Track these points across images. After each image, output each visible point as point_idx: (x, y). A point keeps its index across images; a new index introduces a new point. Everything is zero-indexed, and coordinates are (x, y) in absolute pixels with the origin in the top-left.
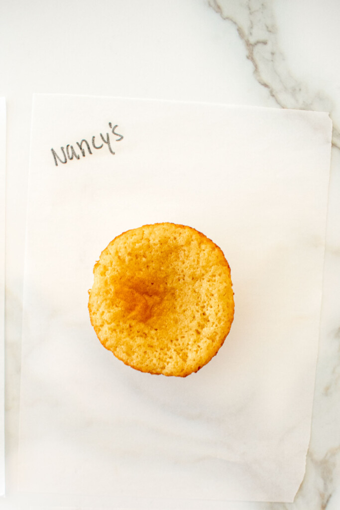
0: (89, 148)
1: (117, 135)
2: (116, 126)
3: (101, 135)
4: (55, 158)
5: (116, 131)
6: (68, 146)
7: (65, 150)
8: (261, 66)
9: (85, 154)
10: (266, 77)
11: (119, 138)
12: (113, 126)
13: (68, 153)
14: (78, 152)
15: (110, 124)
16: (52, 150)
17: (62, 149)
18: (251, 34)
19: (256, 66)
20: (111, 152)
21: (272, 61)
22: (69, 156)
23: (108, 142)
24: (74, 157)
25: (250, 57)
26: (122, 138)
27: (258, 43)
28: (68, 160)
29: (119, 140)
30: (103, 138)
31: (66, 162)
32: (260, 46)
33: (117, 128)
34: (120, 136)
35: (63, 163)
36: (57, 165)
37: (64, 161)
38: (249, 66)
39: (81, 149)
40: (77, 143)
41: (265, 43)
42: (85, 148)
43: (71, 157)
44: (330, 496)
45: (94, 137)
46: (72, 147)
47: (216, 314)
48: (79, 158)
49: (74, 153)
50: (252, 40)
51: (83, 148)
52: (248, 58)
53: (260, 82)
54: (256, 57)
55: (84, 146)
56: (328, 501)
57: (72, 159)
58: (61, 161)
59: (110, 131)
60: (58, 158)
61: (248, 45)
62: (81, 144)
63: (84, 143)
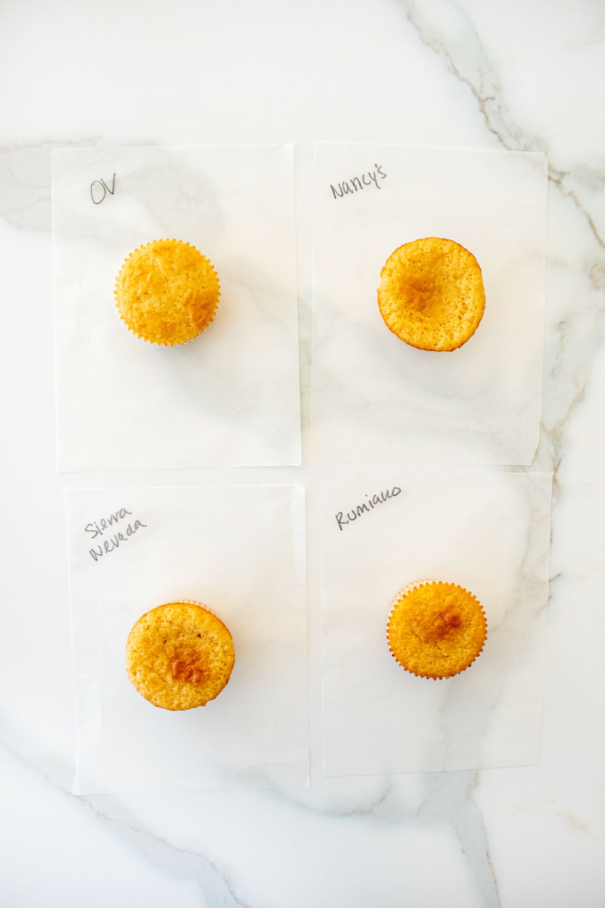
0: (360, 184)
1: (382, 173)
2: (381, 167)
3: (369, 174)
4: (334, 193)
5: (380, 171)
6: (344, 183)
7: (341, 186)
8: (491, 118)
9: (358, 189)
10: (494, 126)
11: (383, 176)
12: (378, 166)
13: (344, 189)
14: (352, 187)
15: (376, 165)
16: (331, 186)
17: (339, 185)
18: (482, 92)
19: (487, 118)
20: (378, 187)
21: (499, 113)
22: (345, 191)
23: (375, 180)
24: (349, 191)
25: (482, 110)
26: (386, 176)
27: (487, 99)
28: (344, 193)
29: (383, 178)
30: (371, 176)
31: (342, 195)
32: (489, 101)
33: (381, 168)
34: (384, 174)
36: (335, 198)
37: (341, 195)
38: (482, 116)
39: (354, 185)
40: (351, 180)
41: (493, 99)
42: (357, 184)
43: (346, 191)
44: (560, 460)
45: (364, 176)
46: (347, 184)
47: (473, 303)
48: (352, 192)
49: (348, 188)
50: (483, 97)
51: (355, 184)
52: (480, 111)
53: (490, 130)
54: (487, 110)
55: (356, 183)
56: (559, 464)
57: (347, 193)
58: (339, 195)
59: (376, 170)
60: (336, 192)
61: (480, 100)
62: (354, 181)
63: (356, 180)
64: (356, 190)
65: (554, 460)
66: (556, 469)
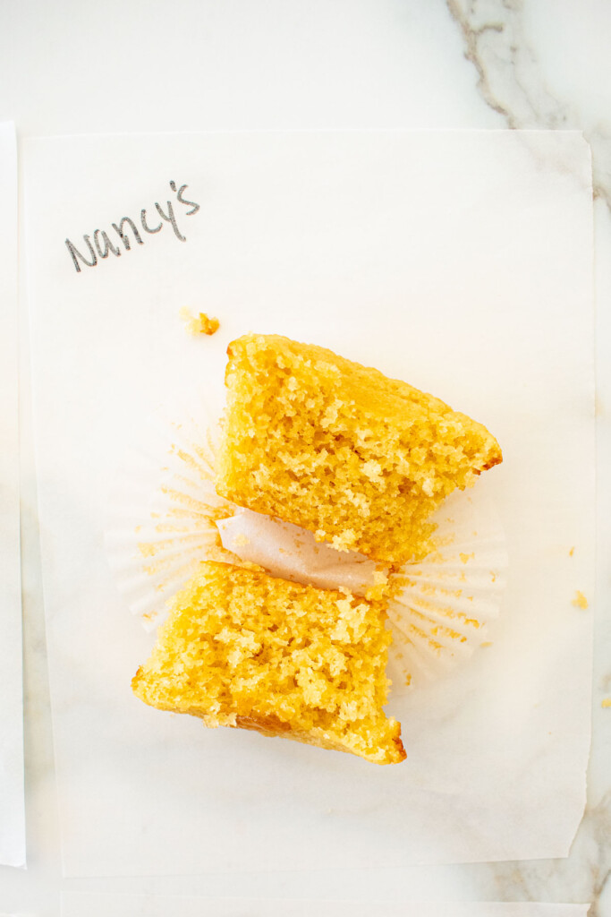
0: (136, 233)
1: (188, 203)
2: (185, 186)
3: (157, 206)
4: (74, 257)
5: (184, 197)
6: (96, 232)
7: (92, 240)
8: (493, 74)
9: (131, 245)
10: (500, 94)
11: (191, 208)
12: (178, 187)
13: (98, 246)
14: (117, 242)
15: (172, 184)
16: (68, 242)
17: (86, 238)
18: (472, 11)
19: (482, 74)
20: (179, 236)
21: (512, 63)
22: (100, 252)
23: (172, 219)
24: (110, 251)
25: (471, 56)
26: (197, 208)
27: (486, 28)
28: (99, 258)
29: (192, 213)
30: (161, 212)
31: (95, 263)
32: (490, 35)
33: (186, 190)
34: (192, 204)
35: (90, 265)
36: (78, 269)
37: (91, 261)
38: (470, 68)
39: (122, 235)
40: (114, 225)
41: (499, 29)
42: (129, 233)
43: (103, 252)
45: (144, 211)
46: (104, 234)
48: (119, 254)
49: (108, 244)
50: (475, 23)
51: (124, 234)
52: (466, 56)
53: (488, 104)
54: (483, 54)
55: (127, 230)
57: (105, 256)
58: (85, 262)
59: (173, 196)
60: (80, 256)
61: (466, 32)
62: (121, 226)
63: (126, 223)
64: (128, 248)
65: (594, 871)
66: (598, 891)
